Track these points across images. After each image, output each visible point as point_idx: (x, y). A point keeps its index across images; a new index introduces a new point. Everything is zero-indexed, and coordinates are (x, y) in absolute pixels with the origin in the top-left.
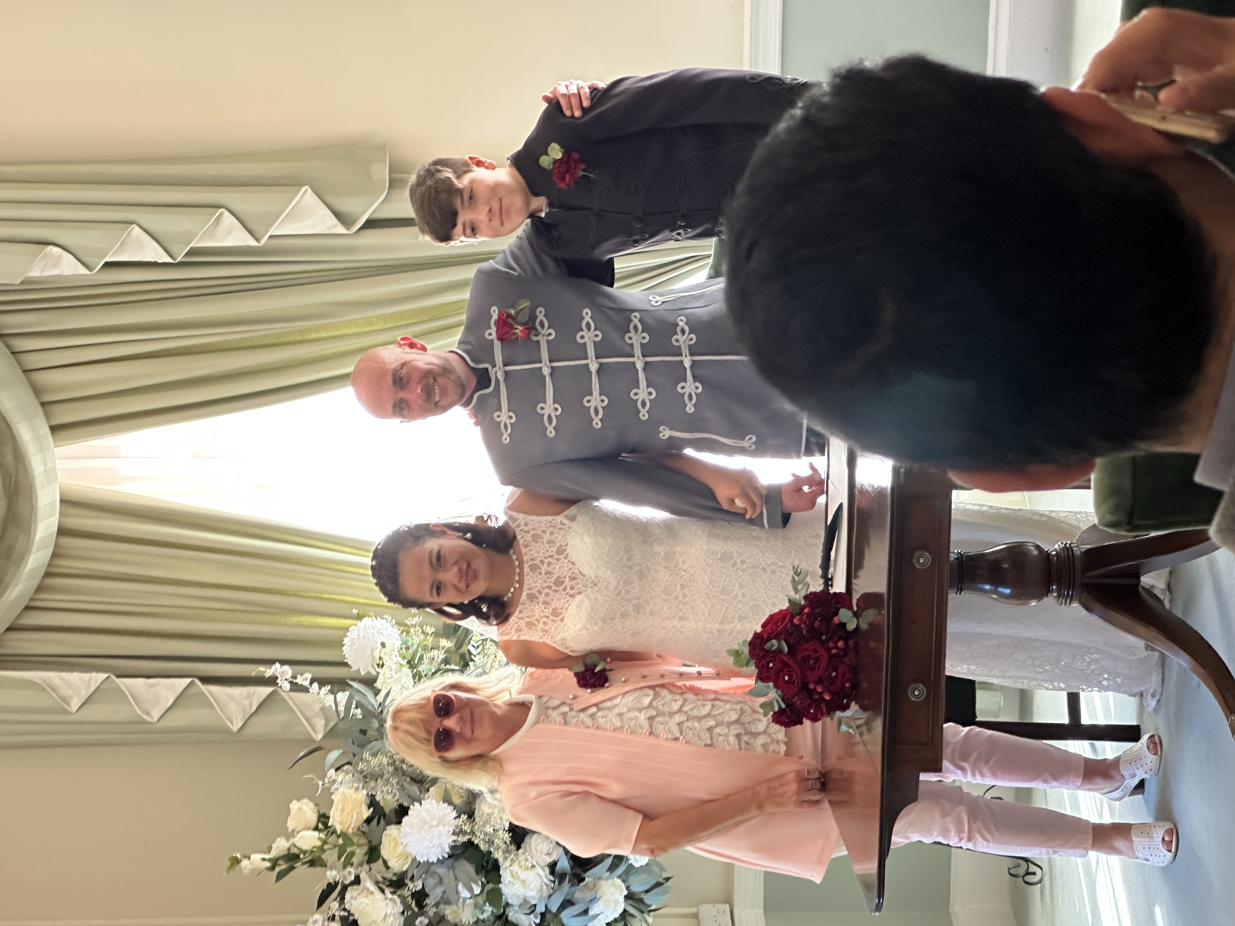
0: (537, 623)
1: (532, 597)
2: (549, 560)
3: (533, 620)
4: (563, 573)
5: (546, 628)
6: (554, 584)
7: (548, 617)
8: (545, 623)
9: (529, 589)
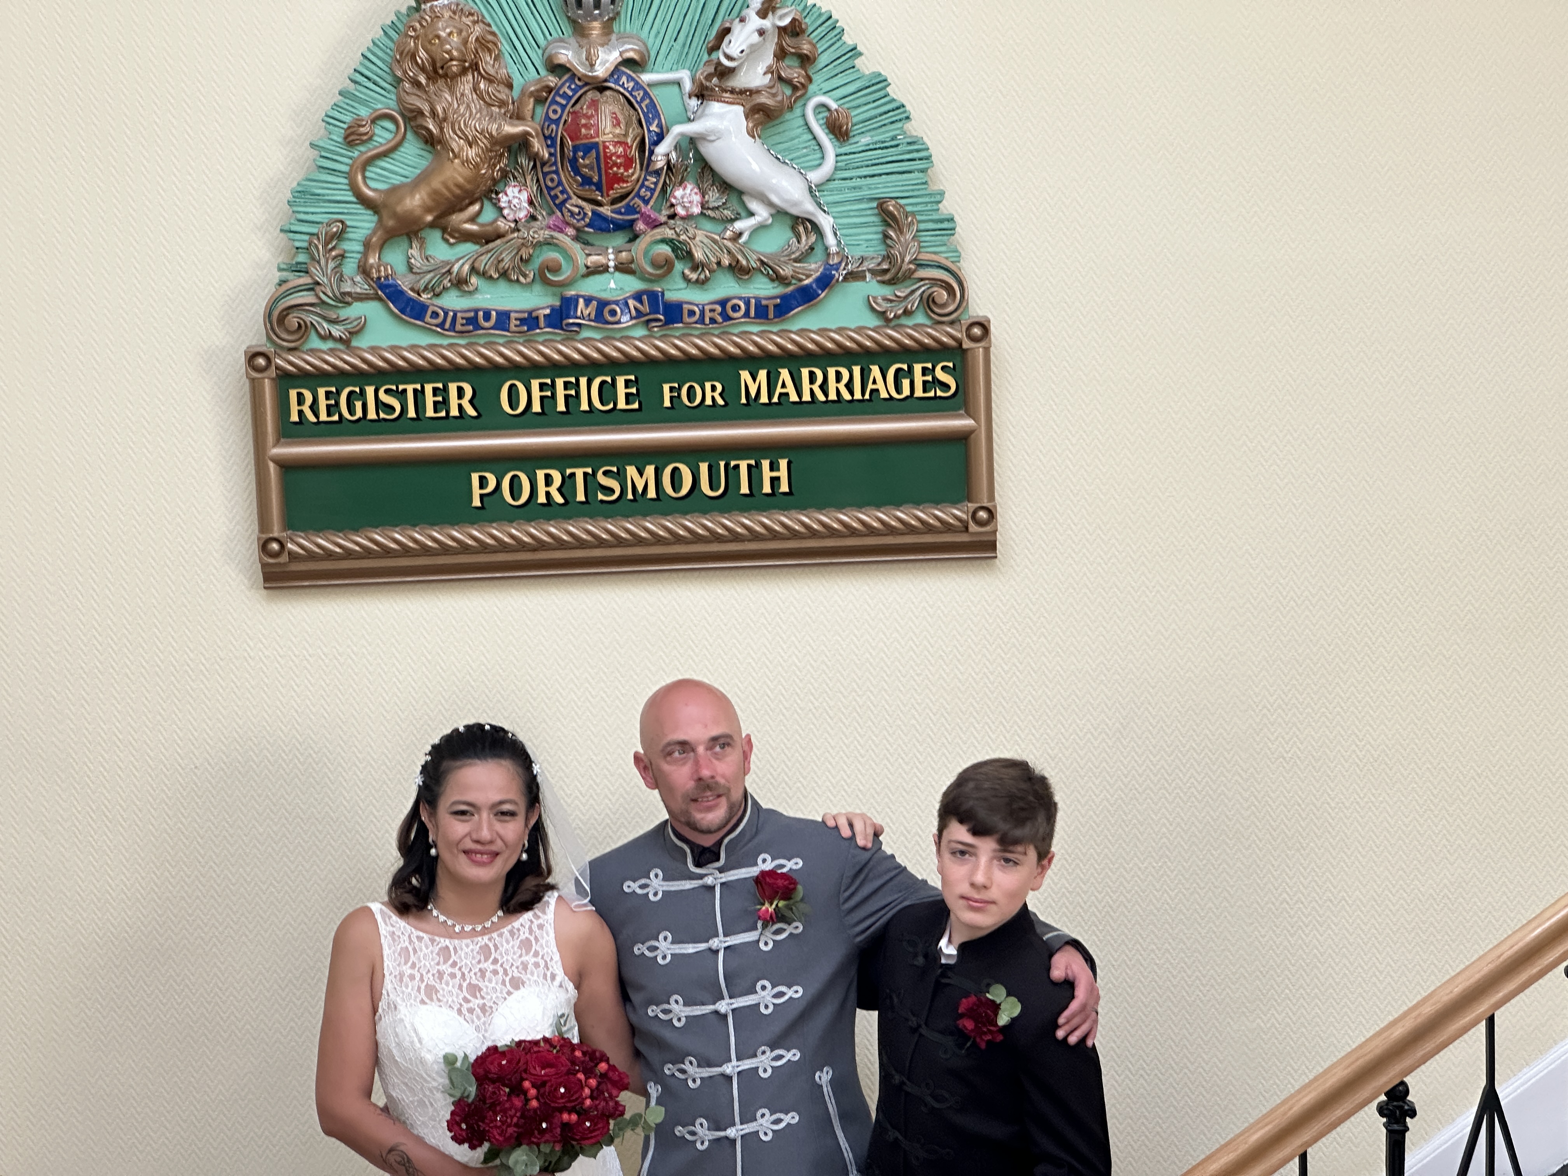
0: (409, 964)
1: (445, 952)
2: (501, 971)
3: (413, 958)
4: (487, 994)
5: (406, 979)
6: (470, 984)
7: (422, 980)
8: (412, 977)
9: (455, 949)
